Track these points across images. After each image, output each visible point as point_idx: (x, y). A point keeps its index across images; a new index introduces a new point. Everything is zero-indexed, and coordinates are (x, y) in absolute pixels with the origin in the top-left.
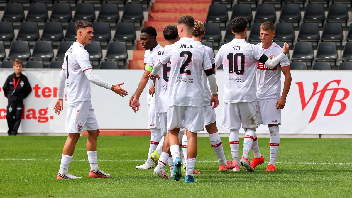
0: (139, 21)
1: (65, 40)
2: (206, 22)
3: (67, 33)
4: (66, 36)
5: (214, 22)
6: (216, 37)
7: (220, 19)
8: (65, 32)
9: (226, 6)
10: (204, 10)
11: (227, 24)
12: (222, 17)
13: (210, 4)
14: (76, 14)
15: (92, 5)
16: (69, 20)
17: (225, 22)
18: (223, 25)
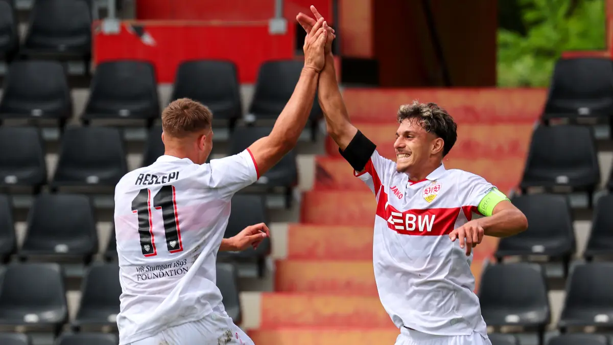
0: (281, 189)
1: (23, 259)
2: (519, 193)
3: (31, 232)
4: (28, 244)
5: (549, 190)
6: (555, 243)
7: (571, 180)
8: (21, 229)
9: (592, 133)
10: (514, 147)
11: (597, 196)
12: (578, 173)
13: (534, 126)
14: (62, 164)
15: (115, 132)
16: (37, 186)
17: (589, 188)
18: (579, 201)
